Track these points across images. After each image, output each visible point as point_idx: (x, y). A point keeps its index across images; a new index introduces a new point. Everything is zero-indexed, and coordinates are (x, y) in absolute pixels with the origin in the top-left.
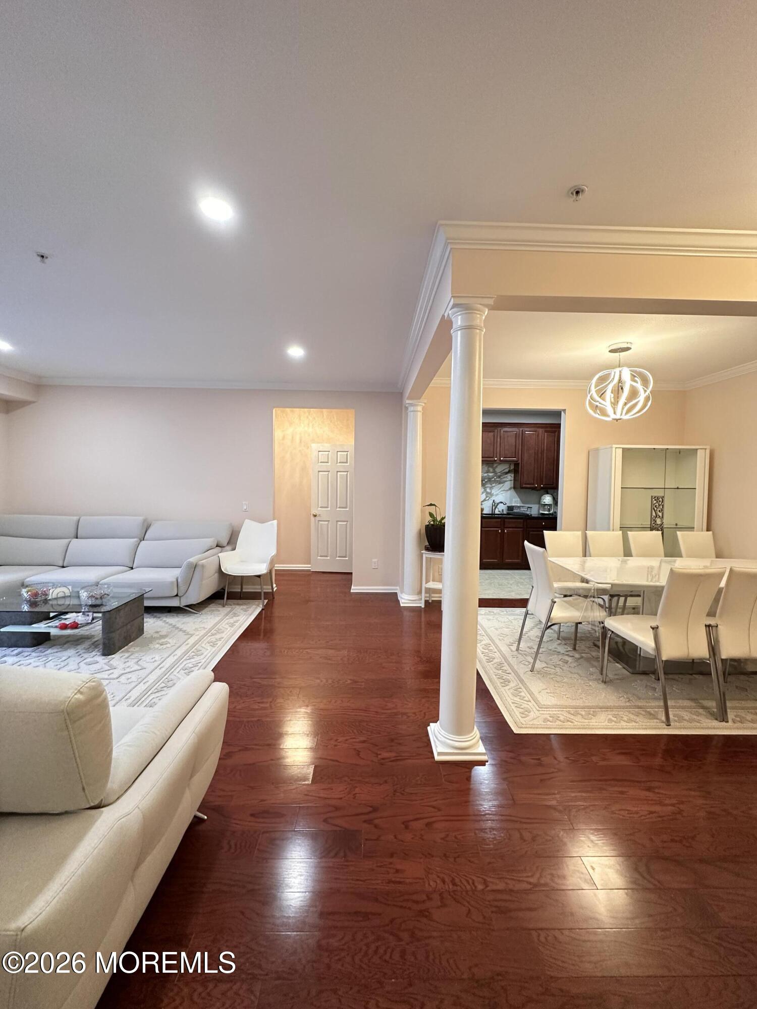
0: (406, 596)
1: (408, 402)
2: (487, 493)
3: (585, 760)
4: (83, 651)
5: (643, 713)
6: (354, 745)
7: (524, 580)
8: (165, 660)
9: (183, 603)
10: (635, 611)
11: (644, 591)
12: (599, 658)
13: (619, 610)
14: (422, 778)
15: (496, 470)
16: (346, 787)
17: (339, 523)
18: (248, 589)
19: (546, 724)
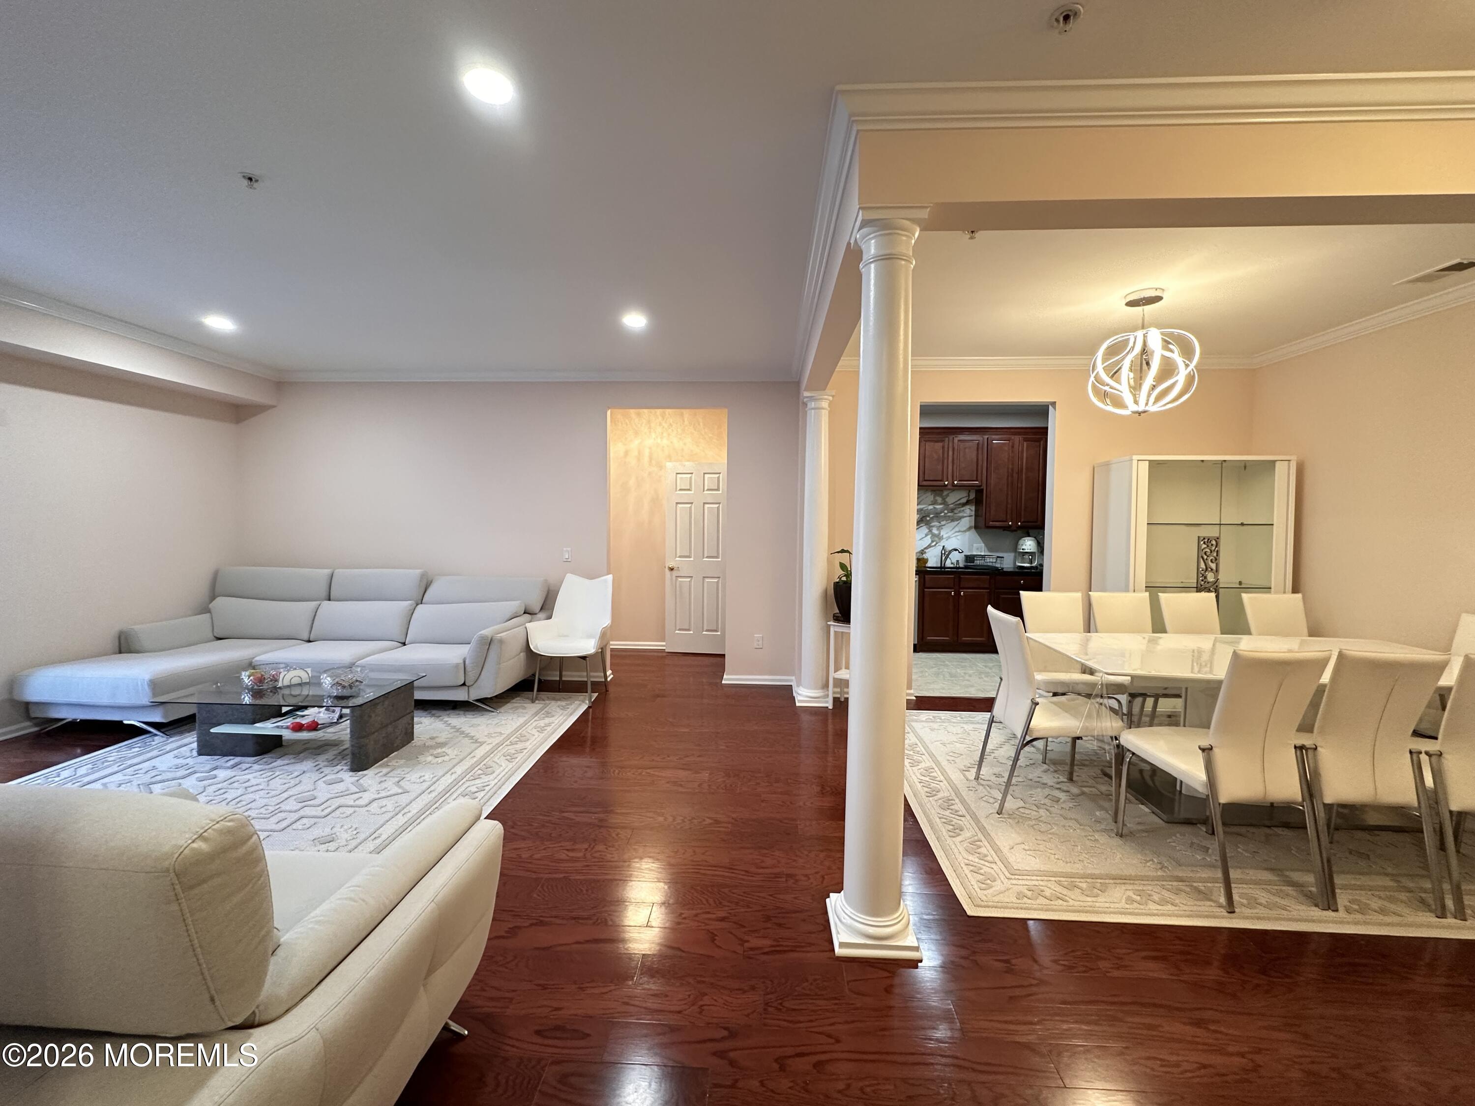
0: (805, 690)
1: (806, 394)
2: (934, 535)
3: (1086, 967)
4: (326, 763)
5: (1188, 889)
6: (707, 925)
7: (991, 669)
8: (438, 780)
9: (474, 694)
10: (1172, 720)
11: (1187, 689)
12: (1112, 795)
13: (1146, 719)
14: (811, 984)
15: (947, 500)
16: (688, 993)
17: (707, 580)
18: (572, 676)
19: (1020, 901)
